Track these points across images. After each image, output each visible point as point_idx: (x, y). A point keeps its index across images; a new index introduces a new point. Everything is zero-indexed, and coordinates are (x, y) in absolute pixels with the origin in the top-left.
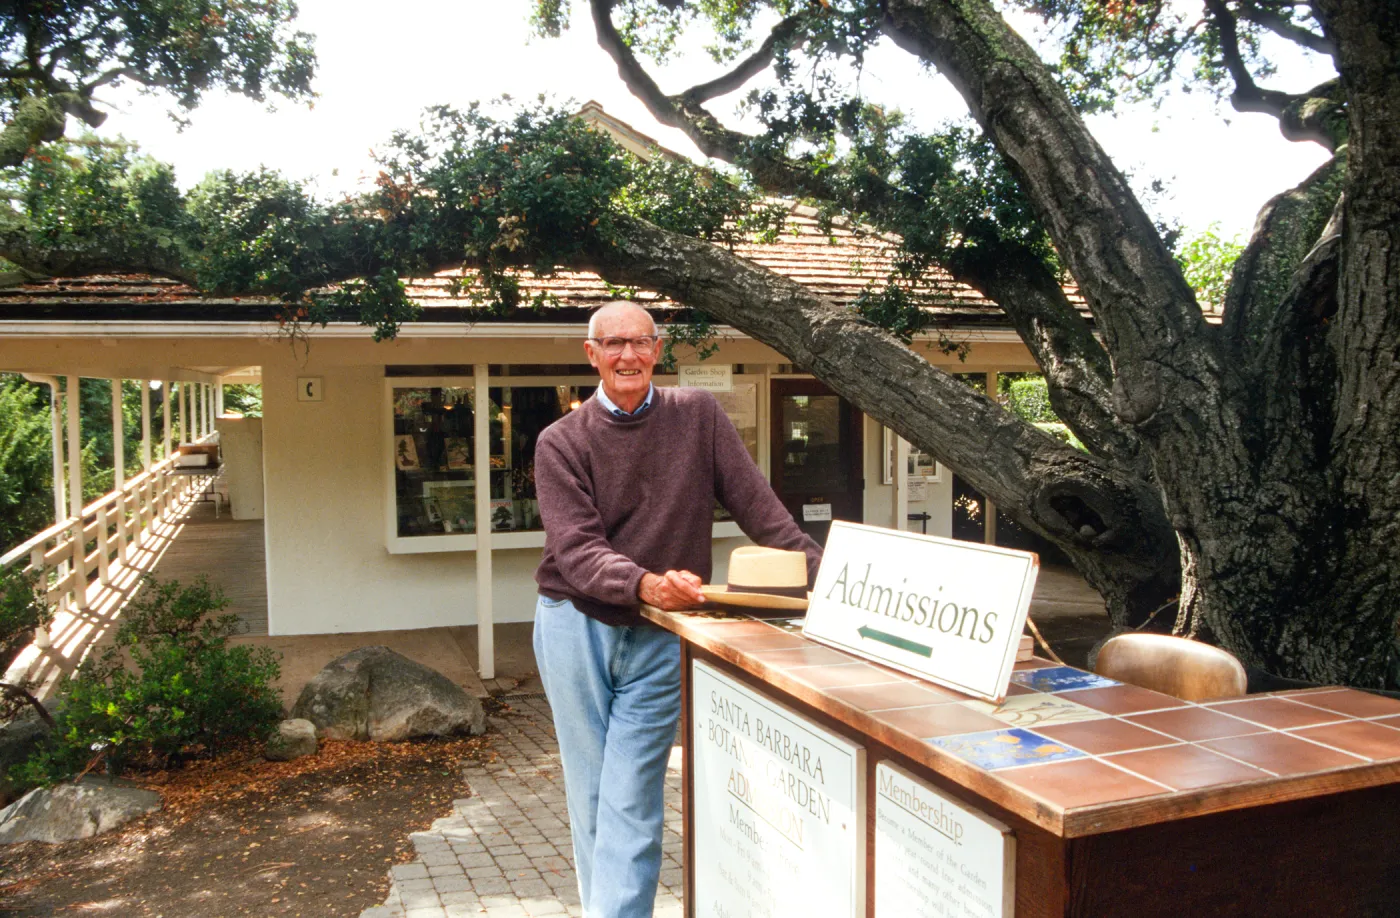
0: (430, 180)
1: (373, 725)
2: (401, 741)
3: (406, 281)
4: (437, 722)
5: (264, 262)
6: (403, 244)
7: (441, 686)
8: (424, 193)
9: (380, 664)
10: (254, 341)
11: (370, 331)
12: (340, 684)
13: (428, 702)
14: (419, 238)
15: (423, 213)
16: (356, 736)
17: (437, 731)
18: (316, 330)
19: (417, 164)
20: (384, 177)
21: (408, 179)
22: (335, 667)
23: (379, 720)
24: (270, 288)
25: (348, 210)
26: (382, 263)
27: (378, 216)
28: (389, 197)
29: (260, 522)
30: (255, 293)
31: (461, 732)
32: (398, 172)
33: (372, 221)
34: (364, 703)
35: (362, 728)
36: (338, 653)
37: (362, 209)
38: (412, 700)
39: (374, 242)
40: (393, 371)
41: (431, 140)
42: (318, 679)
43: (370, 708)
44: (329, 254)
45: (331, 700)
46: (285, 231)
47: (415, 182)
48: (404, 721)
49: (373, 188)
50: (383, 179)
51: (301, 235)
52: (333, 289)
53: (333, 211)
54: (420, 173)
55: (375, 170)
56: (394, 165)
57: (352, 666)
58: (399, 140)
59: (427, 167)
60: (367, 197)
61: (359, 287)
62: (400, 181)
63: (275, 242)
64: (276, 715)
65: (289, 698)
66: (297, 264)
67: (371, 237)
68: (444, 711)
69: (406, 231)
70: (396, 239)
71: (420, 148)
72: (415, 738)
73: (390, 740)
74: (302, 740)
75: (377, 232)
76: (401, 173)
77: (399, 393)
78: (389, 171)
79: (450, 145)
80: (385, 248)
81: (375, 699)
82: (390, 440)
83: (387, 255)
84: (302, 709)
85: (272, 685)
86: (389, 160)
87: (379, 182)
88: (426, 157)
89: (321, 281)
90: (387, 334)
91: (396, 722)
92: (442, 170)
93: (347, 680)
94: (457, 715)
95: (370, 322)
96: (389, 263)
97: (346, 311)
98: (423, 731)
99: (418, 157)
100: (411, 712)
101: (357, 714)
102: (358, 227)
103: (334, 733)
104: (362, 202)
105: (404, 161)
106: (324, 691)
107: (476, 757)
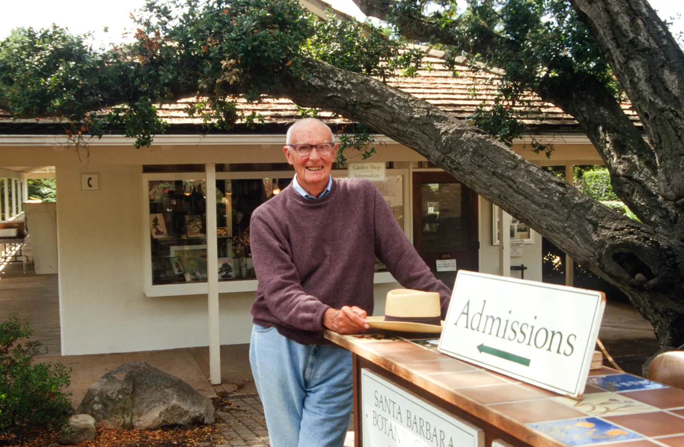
0: (172, 35)
1: (136, 418)
2: (155, 429)
3: (157, 106)
4: (181, 415)
5: (58, 92)
6: (154, 80)
7: (184, 389)
8: (169, 44)
9: (140, 375)
10: (50, 149)
11: (133, 141)
12: (112, 389)
13: (174, 402)
14: (166, 76)
15: (169, 58)
16: (124, 426)
17: (180, 422)
18: (93, 141)
19: (164, 24)
20: (141, 32)
21: (158, 34)
22: (109, 377)
23: (140, 415)
24: (61, 112)
25: (116, 56)
26: (141, 93)
27: (137, 61)
28: (144, 46)
29: (55, 276)
30: (51, 115)
31: (198, 422)
32: (150, 28)
33: (133, 64)
34: (129, 402)
35: (128, 420)
36: (111, 367)
37: (125, 55)
38: (164, 400)
39: (134, 79)
40: (148, 169)
41: (173, 6)
42: (96, 386)
43: (133, 407)
44: (103, 87)
45: (106, 400)
46: (72, 71)
47: (162, 35)
48: (157, 415)
49: (132, 41)
50: (140, 34)
51: (83, 74)
52: (106, 112)
53: (105, 57)
54: (166, 30)
55: (134, 28)
56: (147, 24)
57: (121, 376)
58: (151, 7)
59: (170, 25)
60: (129, 47)
61: (124, 110)
62: (152, 35)
63: (65, 79)
64: (66, 412)
65: (76, 400)
66: (80, 94)
67: (132, 75)
68: (186, 408)
69: (156, 71)
70: (150, 76)
71: (165, 12)
72: (165, 427)
73: (149, 429)
74: (85, 430)
75: (136, 71)
76: (153, 30)
77: (152, 184)
78: (144, 28)
79: (186, 10)
80: (142, 82)
81: (137, 399)
82: (147, 217)
83: (144, 88)
84: (86, 407)
85: (64, 390)
86: (144, 21)
87: (137, 36)
88: (170, 18)
89: (96, 106)
90: (144, 143)
91: (152, 416)
92: (181, 28)
93: (118, 386)
94: (195, 410)
95: (130, 135)
96: (145, 93)
97: (115, 127)
98: (171, 422)
99: (164, 19)
100: (162, 408)
101: (124, 410)
102: (123, 68)
103: (108, 424)
104: (126, 51)
105: (154, 21)
106: (101, 394)
107: (208, 440)
